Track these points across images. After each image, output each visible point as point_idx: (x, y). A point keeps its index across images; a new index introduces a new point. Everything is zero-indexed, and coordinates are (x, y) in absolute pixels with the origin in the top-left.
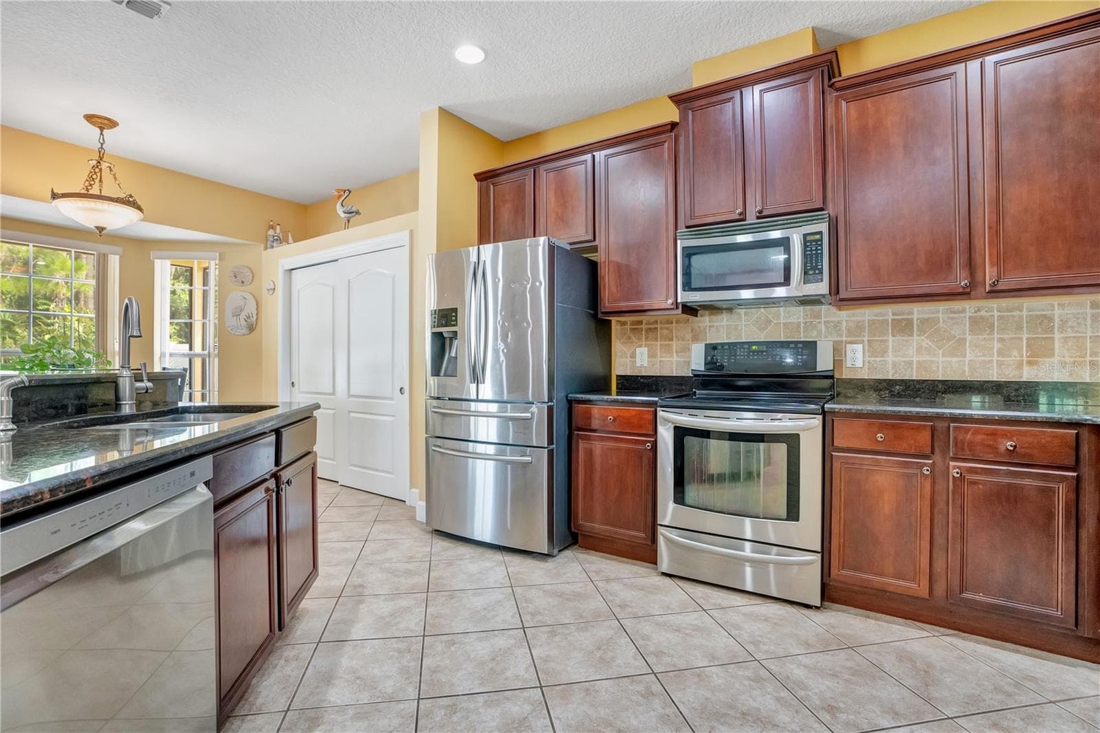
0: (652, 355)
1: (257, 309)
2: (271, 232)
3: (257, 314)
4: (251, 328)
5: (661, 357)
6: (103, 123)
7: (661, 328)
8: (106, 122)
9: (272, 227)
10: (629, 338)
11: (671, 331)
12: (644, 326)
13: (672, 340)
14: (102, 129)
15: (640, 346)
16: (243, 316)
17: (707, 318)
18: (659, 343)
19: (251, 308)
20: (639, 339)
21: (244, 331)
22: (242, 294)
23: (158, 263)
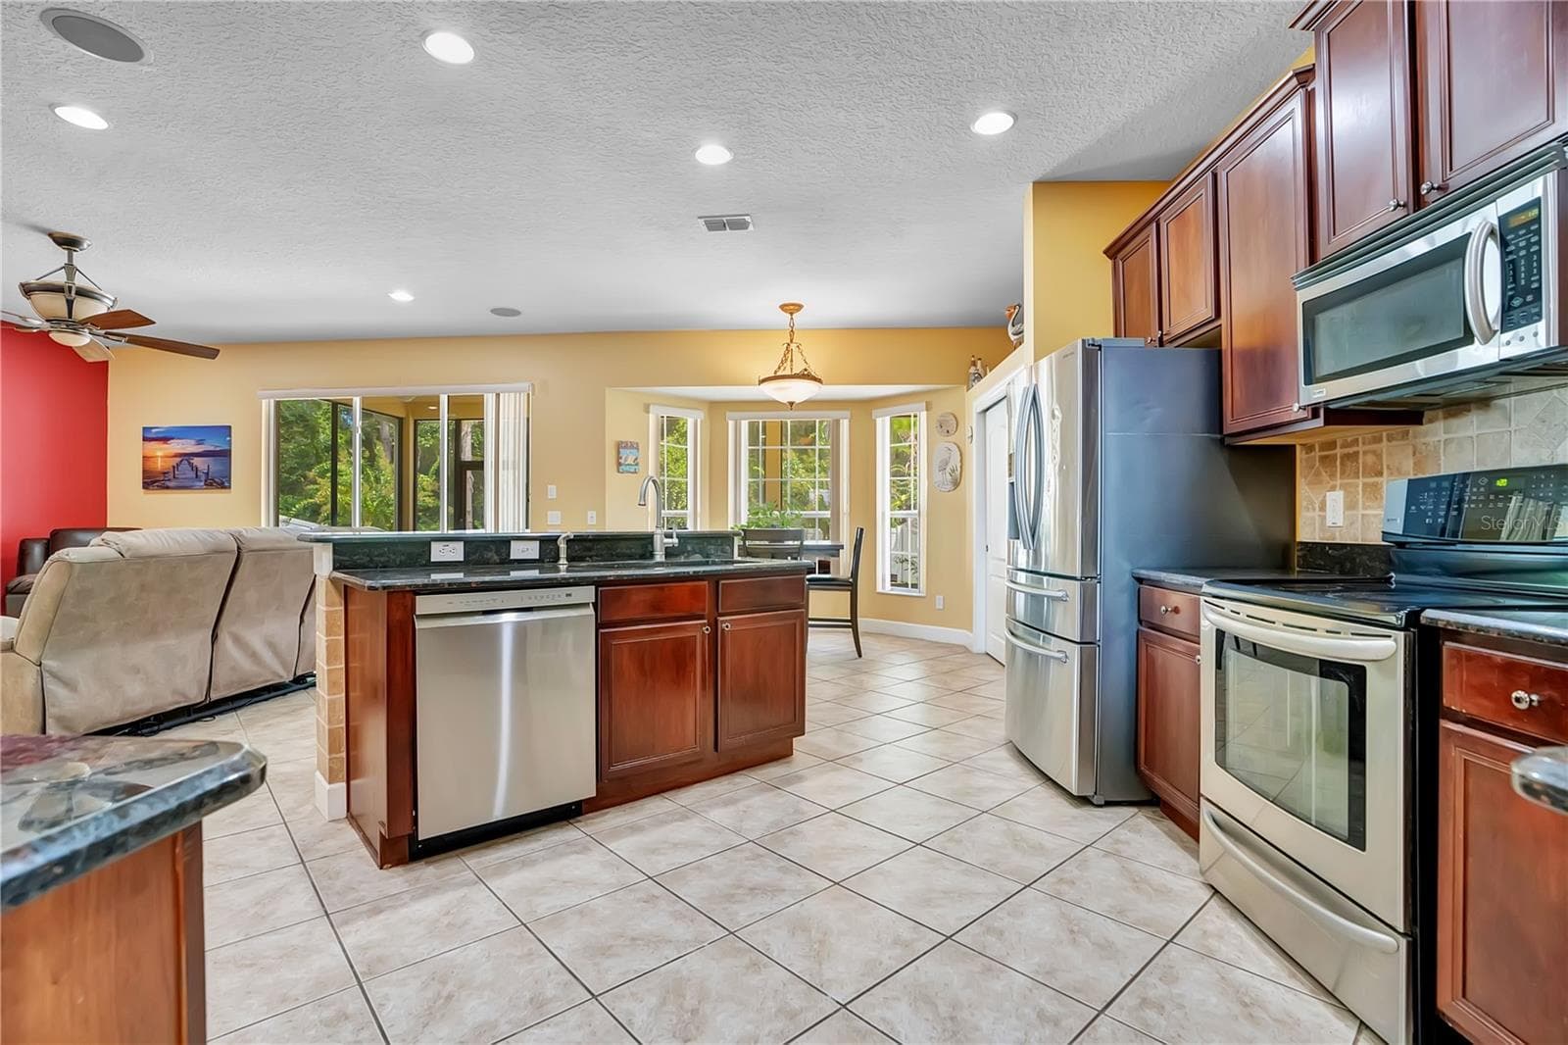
0: (1350, 506)
1: (961, 461)
2: (972, 370)
3: (961, 467)
4: (956, 484)
5: (1365, 508)
6: (792, 308)
7: (1365, 453)
8: (792, 307)
9: (974, 364)
10: (1318, 474)
11: (1378, 455)
12: (1339, 451)
13: (1380, 474)
14: (791, 314)
15: (1333, 488)
16: (948, 470)
17: (1440, 425)
18: (1360, 482)
19: (955, 462)
20: (1332, 476)
21: (950, 487)
22: (947, 445)
23: (879, 421)
